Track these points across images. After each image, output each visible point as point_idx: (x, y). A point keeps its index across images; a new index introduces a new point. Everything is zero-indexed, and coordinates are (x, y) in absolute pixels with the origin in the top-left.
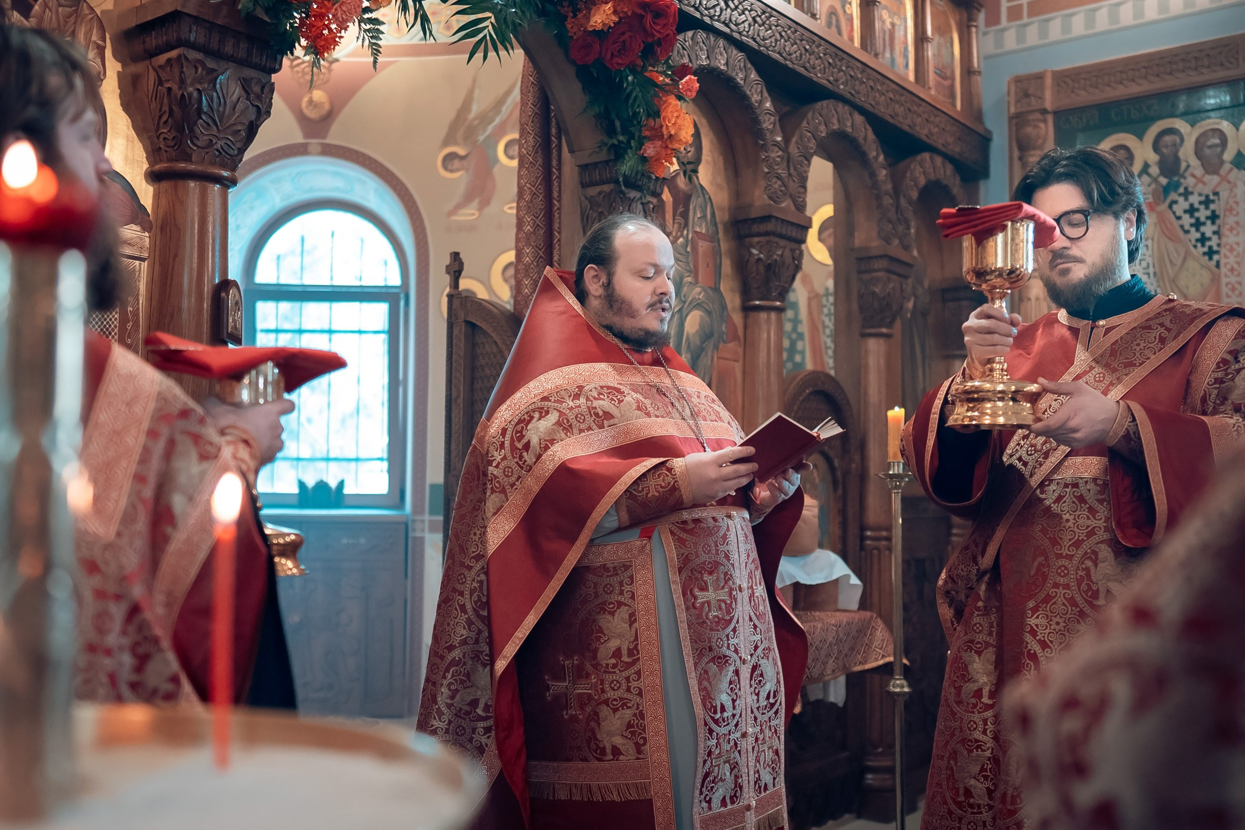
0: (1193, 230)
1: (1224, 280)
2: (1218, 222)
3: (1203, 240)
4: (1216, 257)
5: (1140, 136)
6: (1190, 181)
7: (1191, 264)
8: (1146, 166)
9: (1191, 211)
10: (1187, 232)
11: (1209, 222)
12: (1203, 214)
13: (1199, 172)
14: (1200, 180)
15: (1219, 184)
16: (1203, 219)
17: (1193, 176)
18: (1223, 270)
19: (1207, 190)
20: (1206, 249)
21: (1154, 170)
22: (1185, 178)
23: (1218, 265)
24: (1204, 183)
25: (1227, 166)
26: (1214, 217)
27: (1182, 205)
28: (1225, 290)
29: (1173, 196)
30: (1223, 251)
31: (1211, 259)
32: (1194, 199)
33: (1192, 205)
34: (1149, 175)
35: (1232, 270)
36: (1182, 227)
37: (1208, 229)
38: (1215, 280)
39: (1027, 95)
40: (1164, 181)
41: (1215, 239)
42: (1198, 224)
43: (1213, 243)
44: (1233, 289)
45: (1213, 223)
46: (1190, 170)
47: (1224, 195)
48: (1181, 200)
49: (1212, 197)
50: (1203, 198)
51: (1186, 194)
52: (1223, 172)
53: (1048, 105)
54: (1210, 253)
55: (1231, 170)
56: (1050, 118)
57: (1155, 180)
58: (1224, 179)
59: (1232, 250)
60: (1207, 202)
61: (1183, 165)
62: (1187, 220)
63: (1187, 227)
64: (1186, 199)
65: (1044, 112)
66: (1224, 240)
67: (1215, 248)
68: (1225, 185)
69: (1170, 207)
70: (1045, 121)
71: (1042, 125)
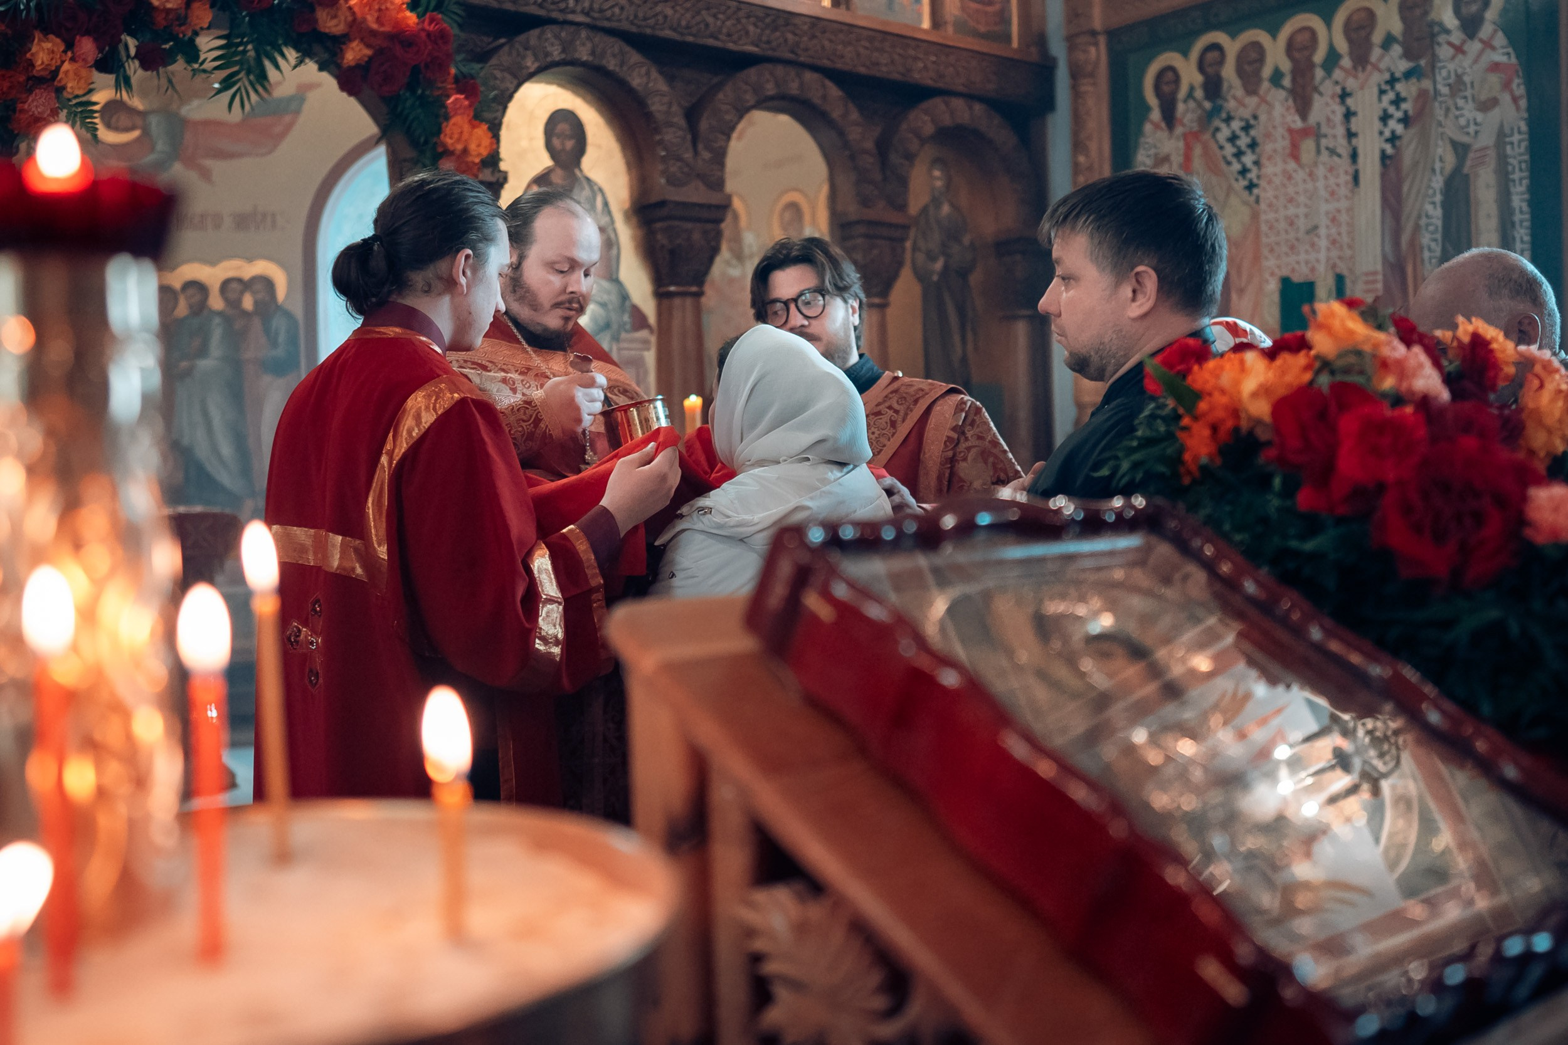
0: (1234, 160)
1: (1263, 217)
2: (1258, 150)
3: (1244, 171)
4: (1256, 191)
5: (1185, 54)
6: (1231, 104)
7: (1234, 201)
8: (1192, 89)
9: (1233, 139)
10: (1229, 163)
11: (1249, 151)
12: (1243, 141)
13: (1239, 92)
14: (1241, 103)
15: (1258, 106)
16: (1244, 148)
17: (1235, 98)
18: (1263, 206)
19: (1246, 113)
20: (1246, 183)
21: (1199, 94)
22: (1226, 100)
23: (1257, 201)
24: (1244, 106)
25: (1266, 85)
26: (1253, 145)
27: (1225, 133)
28: (1264, 228)
29: (1217, 123)
30: (1263, 183)
31: (1251, 193)
32: (1236, 125)
33: (1233, 132)
34: (1195, 99)
35: (1270, 205)
36: (1224, 158)
37: (1248, 159)
38: (1255, 216)
39: (1077, 15)
40: (1208, 105)
41: (1255, 170)
42: (1239, 154)
43: (1252, 175)
44: (1271, 228)
45: (1253, 152)
46: (1232, 92)
47: (1263, 118)
48: (1223, 126)
49: (1252, 122)
50: (1243, 124)
51: (1228, 119)
52: (1262, 92)
53: (1097, 24)
54: (1251, 187)
55: (1269, 90)
56: (1102, 40)
57: (1200, 105)
58: (1264, 100)
59: (1270, 182)
60: (1247, 128)
61: (1225, 85)
62: (1229, 150)
63: (1230, 158)
64: (1228, 125)
65: (1094, 33)
66: (1264, 171)
67: (1255, 181)
68: (1264, 107)
69: (1214, 135)
70: (1096, 44)
71: (1093, 50)
